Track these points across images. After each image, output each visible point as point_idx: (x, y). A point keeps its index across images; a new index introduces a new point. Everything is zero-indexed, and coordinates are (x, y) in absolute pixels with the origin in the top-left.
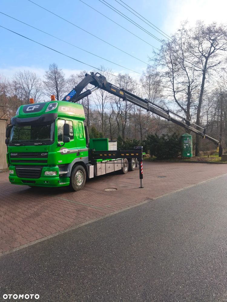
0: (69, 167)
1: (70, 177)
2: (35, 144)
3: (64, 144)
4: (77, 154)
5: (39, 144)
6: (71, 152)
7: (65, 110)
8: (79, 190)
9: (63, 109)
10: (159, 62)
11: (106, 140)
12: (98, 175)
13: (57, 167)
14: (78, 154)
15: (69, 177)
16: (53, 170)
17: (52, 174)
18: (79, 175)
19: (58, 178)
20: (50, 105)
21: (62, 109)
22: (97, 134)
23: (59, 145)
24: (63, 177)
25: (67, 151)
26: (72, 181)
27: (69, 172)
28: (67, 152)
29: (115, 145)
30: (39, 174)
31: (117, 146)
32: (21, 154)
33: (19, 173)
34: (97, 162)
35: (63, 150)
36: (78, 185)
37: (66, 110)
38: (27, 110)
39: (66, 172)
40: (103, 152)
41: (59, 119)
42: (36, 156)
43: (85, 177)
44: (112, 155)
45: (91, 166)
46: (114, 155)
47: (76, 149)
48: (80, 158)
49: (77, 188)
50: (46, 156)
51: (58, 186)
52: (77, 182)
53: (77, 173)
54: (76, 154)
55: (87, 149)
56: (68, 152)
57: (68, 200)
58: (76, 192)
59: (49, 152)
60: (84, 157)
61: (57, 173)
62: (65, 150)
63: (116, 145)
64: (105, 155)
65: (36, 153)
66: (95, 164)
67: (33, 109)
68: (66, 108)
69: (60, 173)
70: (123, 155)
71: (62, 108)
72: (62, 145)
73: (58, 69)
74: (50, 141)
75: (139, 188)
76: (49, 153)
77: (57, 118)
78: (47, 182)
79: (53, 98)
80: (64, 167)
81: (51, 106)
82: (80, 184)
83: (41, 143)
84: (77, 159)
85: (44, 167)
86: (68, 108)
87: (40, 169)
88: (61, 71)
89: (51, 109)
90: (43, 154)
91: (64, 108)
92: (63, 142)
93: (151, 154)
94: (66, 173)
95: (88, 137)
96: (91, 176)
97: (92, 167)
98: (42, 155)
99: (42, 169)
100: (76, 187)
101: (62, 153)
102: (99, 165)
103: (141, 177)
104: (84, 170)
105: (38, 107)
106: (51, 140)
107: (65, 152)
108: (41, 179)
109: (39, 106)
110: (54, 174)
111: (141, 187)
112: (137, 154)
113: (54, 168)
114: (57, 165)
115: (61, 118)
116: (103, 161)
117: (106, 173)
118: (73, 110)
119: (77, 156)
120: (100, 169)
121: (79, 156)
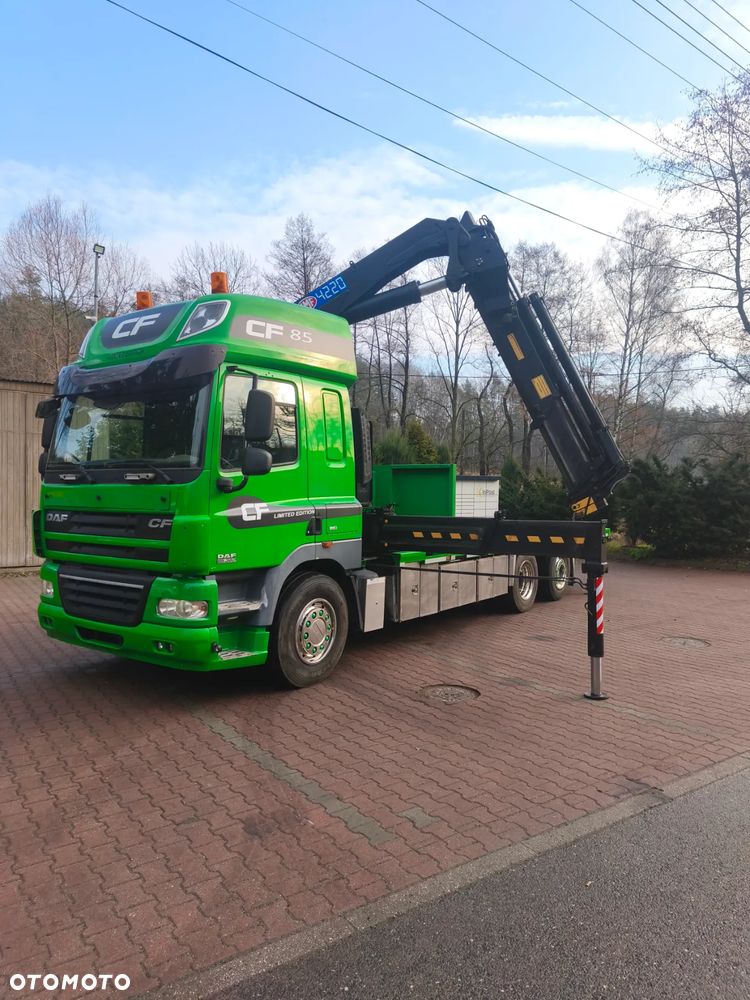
0: (267, 581)
1: (273, 629)
2: (131, 477)
3: (244, 483)
4: (309, 528)
5: (143, 476)
6: (280, 516)
7: (262, 335)
8: (312, 682)
9: (256, 328)
10: (679, 174)
11: (446, 471)
12: (402, 619)
13: (211, 582)
14: (315, 525)
15: (268, 628)
16: (193, 597)
17: (187, 614)
18: (316, 620)
19: (211, 633)
20: (197, 313)
21: (249, 331)
22: (429, 452)
23: (223, 487)
24: (238, 627)
25: (259, 513)
26: (281, 642)
27: (266, 605)
28: (263, 515)
29: (493, 493)
30: (135, 607)
31: (500, 499)
32: (81, 518)
33: (69, 595)
34: (402, 564)
35: (245, 507)
36: (308, 661)
37: (269, 336)
38: (116, 335)
39: (254, 606)
40: (429, 524)
41: (231, 371)
42: (131, 527)
43: (345, 625)
44: (465, 537)
45: (371, 578)
46: (473, 536)
47: (305, 506)
48: (325, 546)
49: (305, 674)
50: (165, 534)
51: (209, 668)
52: (303, 650)
53: (309, 610)
54: (304, 525)
55: (358, 505)
56: (268, 520)
57: (240, 743)
58: (295, 694)
59: (181, 514)
60: (344, 541)
61: (208, 608)
62: (254, 509)
63: (497, 493)
64: (437, 535)
65: (133, 515)
66: (391, 571)
67: (134, 332)
68: (269, 326)
69: (224, 607)
70: (514, 539)
71: (250, 324)
72: (238, 483)
73: (315, 232)
74: (187, 464)
75: (586, 697)
76: (179, 519)
77: (224, 367)
78: (167, 646)
79: (217, 283)
80: (247, 581)
81: (202, 314)
82: (318, 659)
83: (151, 475)
84: (308, 549)
85: (159, 579)
86: (282, 328)
87: (142, 587)
88: (322, 241)
89: (201, 327)
90: (154, 523)
91: (263, 324)
92: (240, 474)
93: (632, 535)
94: (256, 611)
95: (367, 454)
96: (374, 620)
97: (376, 585)
98: (150, 525)
99: (148, 586)
100: (299, 671)
101: (237, 522)
102: (408, 578)
103: (596, 646)
104: (342, 598)
105: (152, 323)
106: (194, 459)
107: (253, 518)
108: (144, 629)
109: (157, 316)
110: (197, 614)
111: (594, 697)
112: (580, 541)
113: (197, 585)
114: (211, 574)
115: (240, 367)
116: (427, 561)
117: (441, 610)
118: (301, 335)
119: (307, 535)
120: (413, 591)
121: (318, 538)
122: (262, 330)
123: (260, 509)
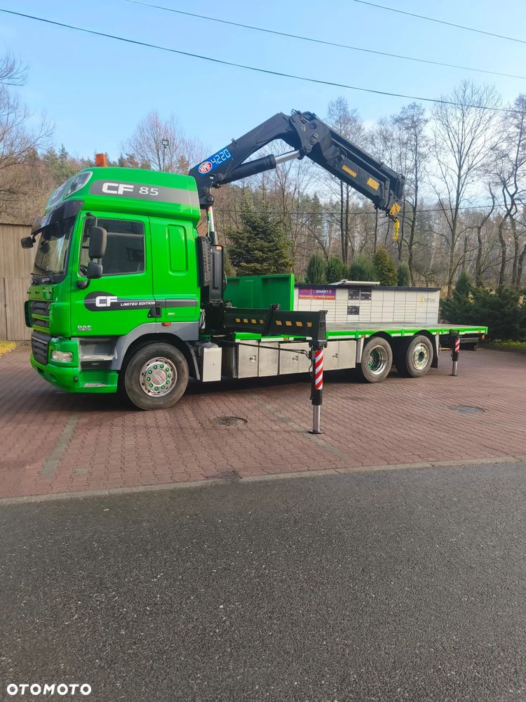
0: (118, 345)
1: (122, 373)
4: (150, 313)
7: (115, 192)
8: (155, 408)
9: (109, 188)
11: (288, 280)
13: (76, 341)
14: (155, 311)
15: (118, 372)
16: (66, 350)
21: (104, 190)
23: (79, 286)
24: (102, 370)
25: (109, 302)
26: (127, 382)
27: (116, 358)
28: (112, 304)
29: (434, 300)
30: (46, 354)
34: (237, 341)
35: (98, 299)
36: (150, 394)
37: (121, 192)
39: (108, 358)
43: (185, 377)
44: (258, 322)
45: (209, 347)
46: (261, 321)
48: (163, 325)
49: (148, 402)
51: (74, 391)
52: (145, 387)
54: (147, 311)
55: (197, 300)
56: (115, 306)
61: (73, 356)
62: (106, 300)
63: (438, 301)
64: (246, 321)
68: (122, 186)
70: (280, 323)
71: (106, 185)
76: (53, 304)
77: (84, 213)
78: (54, 377)
79: (99, 161)
81: (77, 181)
82: (160, 395)
84: (150, 326)
85: (52, 339)
86: (132, 187)
91: (117, 185)
94: (110, 361)
97: (213, 353)
99: (49, 343)
100: (142, 400)
102: (246, 351)
104: (181, 359)
107: (104, 305)
108: (50, 367)
111: (315, 432)
112: (310, 325)
113: (68, 343)
114: (76, 337)
116: (263, 340)
117: (281, 373)
118: (149, 191)
119: (149, 317)
120: (251, 359)
121: (158, 319)
122: (116, 189)
123: (110, 300)
